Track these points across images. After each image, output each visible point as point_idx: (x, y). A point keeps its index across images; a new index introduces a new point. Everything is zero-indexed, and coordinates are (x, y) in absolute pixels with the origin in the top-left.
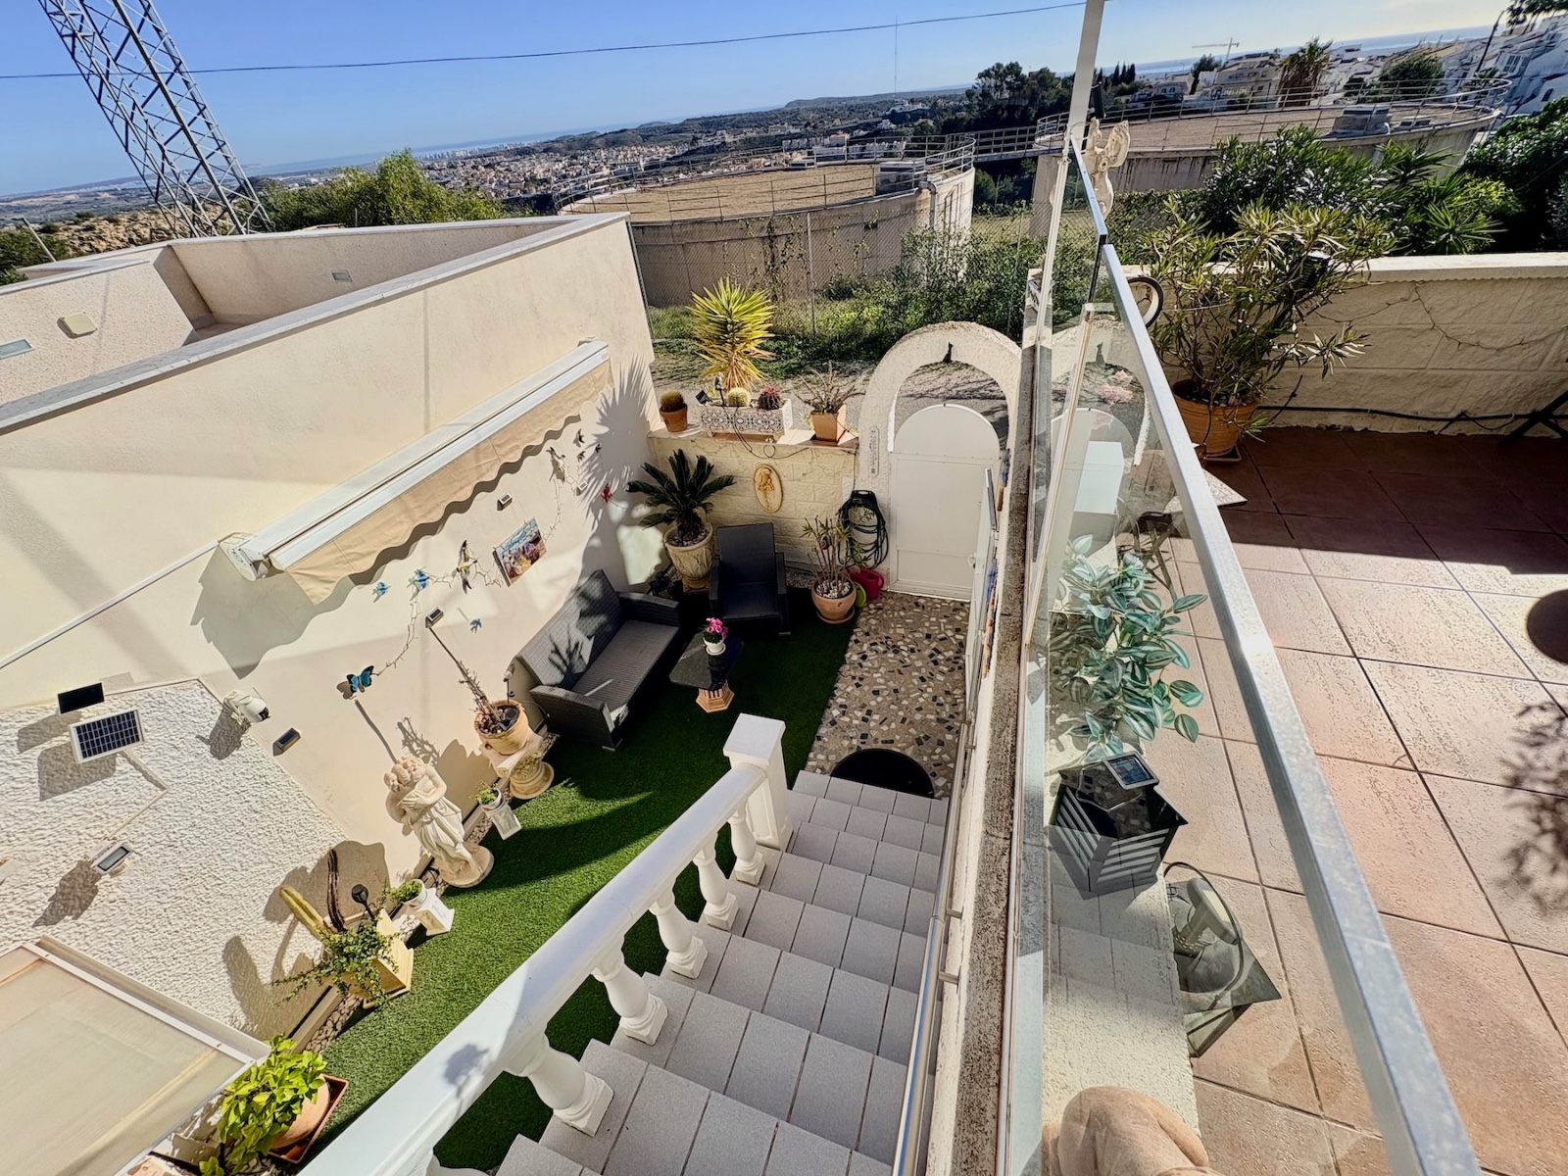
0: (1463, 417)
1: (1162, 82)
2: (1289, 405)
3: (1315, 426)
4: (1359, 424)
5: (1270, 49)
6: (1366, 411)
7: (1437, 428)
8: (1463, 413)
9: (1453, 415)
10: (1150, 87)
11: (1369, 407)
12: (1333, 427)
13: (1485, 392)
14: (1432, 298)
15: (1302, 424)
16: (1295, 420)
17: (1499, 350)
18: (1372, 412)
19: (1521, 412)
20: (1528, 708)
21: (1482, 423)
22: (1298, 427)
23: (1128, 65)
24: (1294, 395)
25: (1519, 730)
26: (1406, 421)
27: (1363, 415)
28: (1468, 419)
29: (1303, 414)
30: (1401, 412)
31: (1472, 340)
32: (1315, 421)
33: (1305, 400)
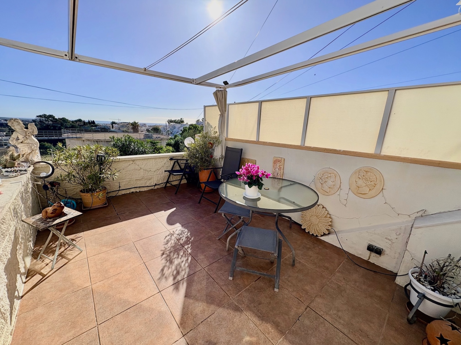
0: (156, 185)
1: (104, 125)
2: (120, 189)
3: (129, 193)
4: (138, 190)
5: (128, 122)
6: (137, 187)
7: (153, 188)
8: (156, 184)
9: (154, 185)
10: (101, 126)
11: (138, 186)
12: (133, 192)
13: (157, 179)
14: (138, 162)
15: (126, 193)
16: (123, 192)
17: (155, 171)
18: (139, 187)
19: (165, 182)
20: (166, 237)
21: (160, 185)
22: (125, 194)
23: (92, 120)
24: (120, 187)
25: (164, 242)
26: (147, 188)
27: (138, 188)
28: (157, 185)
29: (125, 191)
30: (144, 186)
31: (149, 170)
32: (128, 192)
33: (123, 187)
